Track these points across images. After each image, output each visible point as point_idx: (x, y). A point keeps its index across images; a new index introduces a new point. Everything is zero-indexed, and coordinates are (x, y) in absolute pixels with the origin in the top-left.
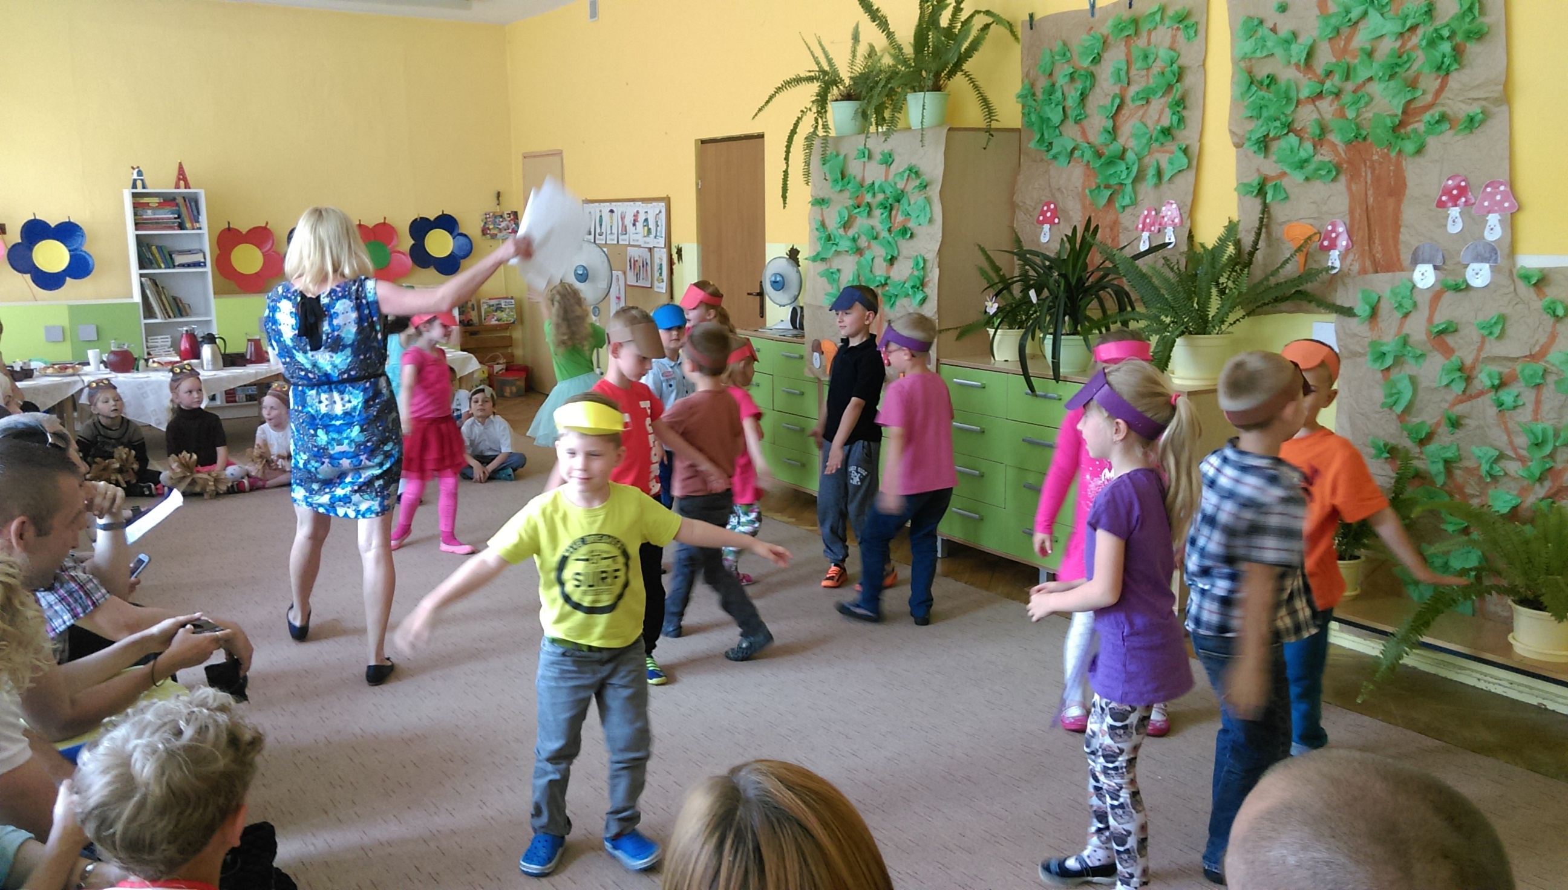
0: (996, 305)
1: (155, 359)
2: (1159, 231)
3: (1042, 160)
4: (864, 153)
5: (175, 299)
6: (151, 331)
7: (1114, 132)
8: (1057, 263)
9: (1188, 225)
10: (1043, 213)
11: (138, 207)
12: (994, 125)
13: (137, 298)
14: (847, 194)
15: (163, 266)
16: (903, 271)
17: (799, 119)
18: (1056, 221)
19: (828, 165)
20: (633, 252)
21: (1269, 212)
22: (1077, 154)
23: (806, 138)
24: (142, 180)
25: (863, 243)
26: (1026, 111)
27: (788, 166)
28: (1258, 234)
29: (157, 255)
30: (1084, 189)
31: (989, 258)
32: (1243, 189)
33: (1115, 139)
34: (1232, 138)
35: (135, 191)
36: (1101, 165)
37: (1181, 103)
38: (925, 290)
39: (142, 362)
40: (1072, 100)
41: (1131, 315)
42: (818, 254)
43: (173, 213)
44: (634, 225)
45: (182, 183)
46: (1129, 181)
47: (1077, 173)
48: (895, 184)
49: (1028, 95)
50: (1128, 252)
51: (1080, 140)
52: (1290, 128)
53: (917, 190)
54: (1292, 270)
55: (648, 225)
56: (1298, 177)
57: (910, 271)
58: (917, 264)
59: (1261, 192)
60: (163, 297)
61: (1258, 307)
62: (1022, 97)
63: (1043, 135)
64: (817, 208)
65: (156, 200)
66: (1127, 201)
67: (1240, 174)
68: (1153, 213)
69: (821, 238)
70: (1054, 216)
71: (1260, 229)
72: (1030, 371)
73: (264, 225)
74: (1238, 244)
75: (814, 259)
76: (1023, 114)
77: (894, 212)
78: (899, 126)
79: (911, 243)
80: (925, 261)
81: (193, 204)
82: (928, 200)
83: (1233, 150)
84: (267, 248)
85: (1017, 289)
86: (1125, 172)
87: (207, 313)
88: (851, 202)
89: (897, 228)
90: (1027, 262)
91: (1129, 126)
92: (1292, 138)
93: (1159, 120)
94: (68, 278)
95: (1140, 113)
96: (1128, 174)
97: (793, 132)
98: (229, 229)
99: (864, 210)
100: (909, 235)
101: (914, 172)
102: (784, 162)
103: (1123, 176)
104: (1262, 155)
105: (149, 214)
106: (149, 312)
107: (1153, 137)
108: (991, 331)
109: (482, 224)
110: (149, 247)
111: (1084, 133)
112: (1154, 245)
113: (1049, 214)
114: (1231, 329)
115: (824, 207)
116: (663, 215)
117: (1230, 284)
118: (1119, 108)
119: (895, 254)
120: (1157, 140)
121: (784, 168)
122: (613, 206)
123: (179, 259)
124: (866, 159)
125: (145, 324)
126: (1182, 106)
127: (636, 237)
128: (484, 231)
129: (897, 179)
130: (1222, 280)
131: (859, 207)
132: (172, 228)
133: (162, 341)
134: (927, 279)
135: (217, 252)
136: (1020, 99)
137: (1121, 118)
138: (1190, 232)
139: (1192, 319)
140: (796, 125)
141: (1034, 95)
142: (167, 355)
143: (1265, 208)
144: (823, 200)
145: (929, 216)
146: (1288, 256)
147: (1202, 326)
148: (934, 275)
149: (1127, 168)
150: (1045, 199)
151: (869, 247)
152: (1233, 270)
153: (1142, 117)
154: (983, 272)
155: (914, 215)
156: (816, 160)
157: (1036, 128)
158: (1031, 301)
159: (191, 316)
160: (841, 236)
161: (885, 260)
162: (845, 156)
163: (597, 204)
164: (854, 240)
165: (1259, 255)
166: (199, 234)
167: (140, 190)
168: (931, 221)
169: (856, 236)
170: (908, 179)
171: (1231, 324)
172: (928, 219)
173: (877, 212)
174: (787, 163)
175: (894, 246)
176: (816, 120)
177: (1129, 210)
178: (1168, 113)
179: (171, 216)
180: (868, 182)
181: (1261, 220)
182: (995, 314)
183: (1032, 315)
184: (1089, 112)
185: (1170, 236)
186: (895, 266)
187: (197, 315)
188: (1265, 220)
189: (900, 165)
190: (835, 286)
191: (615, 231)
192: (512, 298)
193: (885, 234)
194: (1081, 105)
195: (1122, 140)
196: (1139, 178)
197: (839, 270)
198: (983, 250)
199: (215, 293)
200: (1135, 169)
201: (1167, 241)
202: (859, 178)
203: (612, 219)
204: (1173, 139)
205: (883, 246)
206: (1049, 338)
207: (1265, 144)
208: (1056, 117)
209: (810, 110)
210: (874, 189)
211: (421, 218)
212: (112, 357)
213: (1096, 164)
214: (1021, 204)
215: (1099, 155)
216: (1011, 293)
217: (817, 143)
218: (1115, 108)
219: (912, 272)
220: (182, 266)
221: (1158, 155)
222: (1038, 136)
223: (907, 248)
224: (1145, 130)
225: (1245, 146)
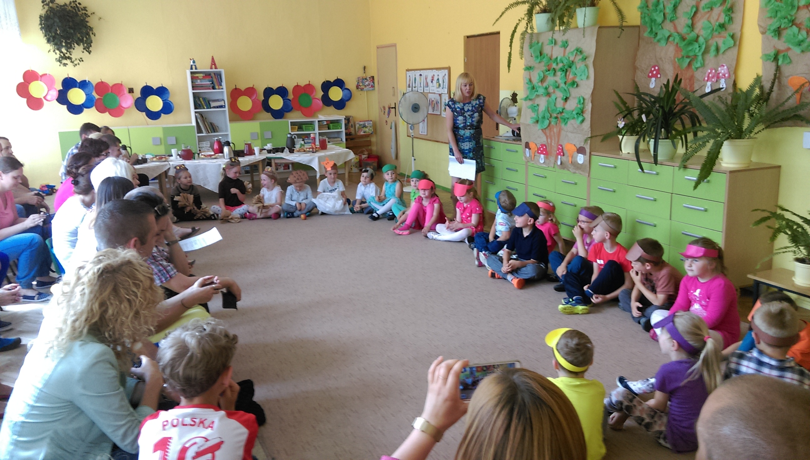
0: (623, 123)
1: (203, 154)
2: (717, 81)
3: (651, 43)
4: (552, 42)
5: (211, 124)
6: (201, 139)
7: (692, 26)
8: (658, 99)
9: (733, 78)
10: (652, 72)
11: (194, 78)
12: (624, 24)
13: (194, 124)
14: (543, 64)
15: (205, 107)
16: (572, 105)
17: (518, 24)
18: (659, 76)
19: (533, 48)
20: (431, 96)
21: (780, 70)
22: (671, 39)
23: (522, 34)
24: (195, 65)
25: (551, 90)
26: (643, 15)
27: (511, 50)
28: (773, 83)
29: (203, 102)
30: (675, 58)
31: (620, 97)
32: (766, 57)
33: (693, 31)
34: (759, 29)
35: (192, 71)
36: (685, 45)
37: (731, 9)
38: (584, 115)
39: (196, 155)
40: (669, 9)
41: (698, 129)
42: (527, 97)
43: (210, 81)
44: (432, 82)
45: (213, 66)
46: (700, 54)
47: (671, 49)
48: (569, 58)
49: (645, 7)
50: (698, 94)
51: (673, 31)
52: (793, 22)
53: (580, 61)
54: (792, 103)
55: (439, 82)
56: (797, 50)
57: (576, 105)
58: (580, 101)
59: (776, 59)
60: (206, 123)
61: (772, 124)
62: (641, 8)
63: (652, 29)
64: (527, 72)
65: (202, 75)
66: (699, 65)
67: (764, 49)
68: (714, 71)
69: (529, 88)
70: (658, 73)
71: (774, 80)
72: (641, 160)
73: (252, 86)
74: (761, 88)
75: (526, 99)
76: (641, 18)
77: (568, 73)
78: (572, 26)
79: (577, 90)
80: (584, 99)
81: (219, 77)
82: (587, 66)
83: (760, 36)
84: (253, 98)
85: (636, 114)
86: (698, 49)
87: (226, 131)
88: (545, 68)
89: (570, 82)
90: (641, 99)
91: (702, 23)
92: (795, 29)
93: (718, 20)
94: (162, 114)
95: (707, 16)
96: (699, 50)
97: (514, 31)
98: (236, 89)
99: (552, 72)
100: (575, 86)
101: (579, 51)
102: (509, 47)
103: (697, 51)
104: (777, 38)
105: (199, 82)
106: (199, 131)
107: (714, 30)
108: (620, 137)
109: (357, 83)
110: (199, 99)
111: (675, 28)
112: (714, 89)
113: (655, 72)
114: (756, 136)
115: (531, 71)
116: (447, 77)
117: (756, 111)
118: (696, 13)
119: (568, 96)
120: (716, 31)
121: (509, 52)
122: (422, 72)
123: (213, 104)
124: (553, 45)
125: (198, 136)
126: (731, 11)
127: (433, 88)
128: (358, 87)
129: (570, 55)
130: (752, 108)
131: (549, 71)
132: (210, 89)
133: (206, 144)
134: (584, 110)
135: (230, 100)
136: (639, 10)
137: (696, 19)
138: (735, 81)
139: (733, 131)
140: (516, 28)
141: (647, 6)
142: (208, 151)
143: (778, 68)
144: (530, 67)
145: (587, 75)
146: (790, 95)
147: (739, 134)
148: (589, 107)
149: (699, 47)
150: (652, 64)
151: (554, 92)
152: (758, 103)
153: (708, 18)
154: (617, 105)
155: (578, 75)
156: (526, 46)
157: (648, 25)
158: (643, 121)
159: (219, 132)
160: (539, 87)
161: (562, 99)
162: (542, 43)
163: (413, 71)
164: (546, 89)
165: (774, 95)
166: (222, 92)
167: (194, 70)
168: (588, 78)
169: (547, 86)
170: (576, 55)
171: (756, 133)
172: (586, 77)
173: (559, 73)
174: (511, 48)
175: (568, 91)
176: (527, 24)
177: (700, 70)
178: (723, 16)
179: (209, 83)
180: (554, 57)
181: (775, 75)
182: (623, 128)
183: (644, 128)
184: (678, 15)
185: (723, 84)
186: (569, 102)
187: (222, 131)
188: (777, 75)
189: (571, 47)
190: (536, 113)
191: (422, 85)
192: (371, 121)
193: (563, 85)
194: (674, 13)
195: (696, 31)
196: (706, 51)
197: (538, 105)
198: (617, 93)
199: (230, 121)
200: (704, 47)
201: (721, 87)
202: (549, 55)
203: (421, 79)
204: (726, 29)
205: (561, 92)
206: (652, 142)
207: (778, 32)
208: (659, 19)
209: (524, 19)
210: (557, 61)
211: (327, 81)
212: (183, 153)
213: (682, 44)
214: (639, 67)
215: (683, 39)
216: (632, 116)
217: (527, 36)
218: (693, 12)
219: (577, 106)
220: (214, 107)
221: (717, 39)
222: (649, 30)
223: (575, 93)
224: (710, 25)
225: (767, 33)
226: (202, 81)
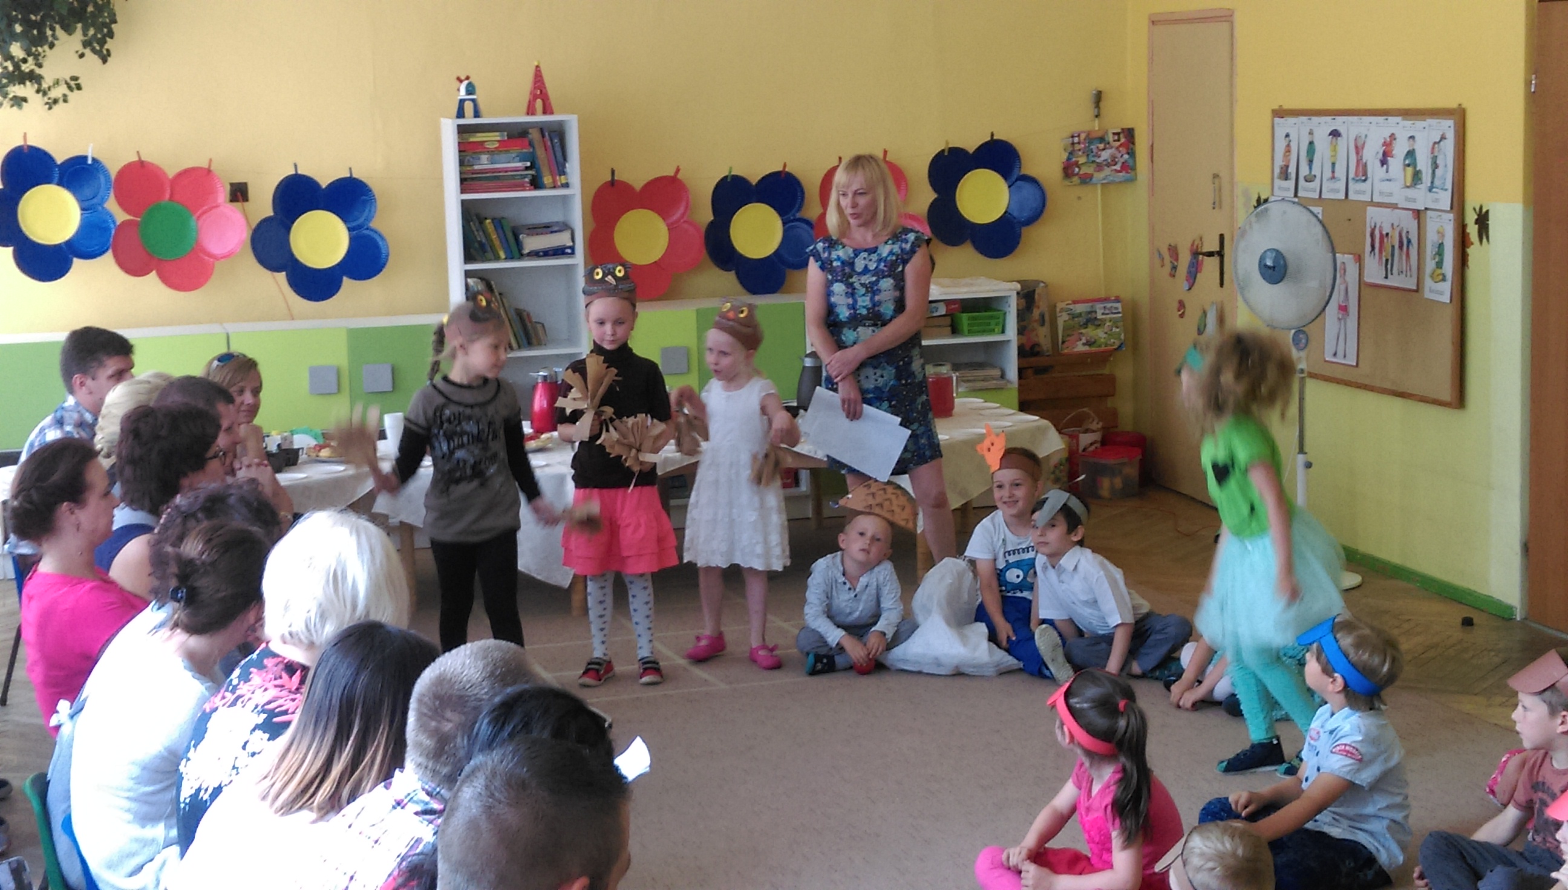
5: (520, 313)
11: (467, 150)
15: (503, 255)
20: (1378, 218)
24: (474, 101)
35: (462, 121)
43: (523, 160)
45: (539, 103)
65: (496, 136)
73: (672, 174)
81: (556, 140)
84: (676, 215)
94: (345, 279)
98: (613, 183)
105: (484, 163)
110: (482, 224)
116: (1448, 146)
123: (531, 243)
128: (1068, 170)
132: (520, 187)
135: (592, 226)
159: (545, 346)
163: (1304, 118)
166: (565, 196)
167: (469, 120)
179: (520, 164)
192: (1118, 300)
211: (950, 149)
220: (536, 254)
226: (497, 157)
